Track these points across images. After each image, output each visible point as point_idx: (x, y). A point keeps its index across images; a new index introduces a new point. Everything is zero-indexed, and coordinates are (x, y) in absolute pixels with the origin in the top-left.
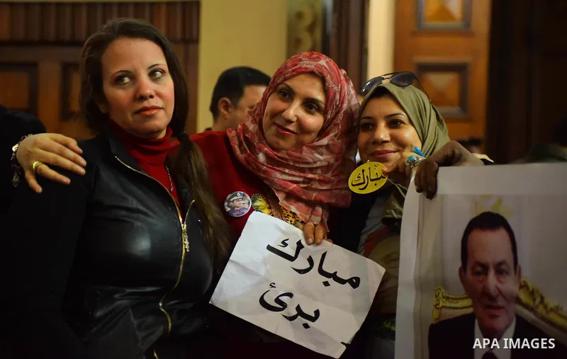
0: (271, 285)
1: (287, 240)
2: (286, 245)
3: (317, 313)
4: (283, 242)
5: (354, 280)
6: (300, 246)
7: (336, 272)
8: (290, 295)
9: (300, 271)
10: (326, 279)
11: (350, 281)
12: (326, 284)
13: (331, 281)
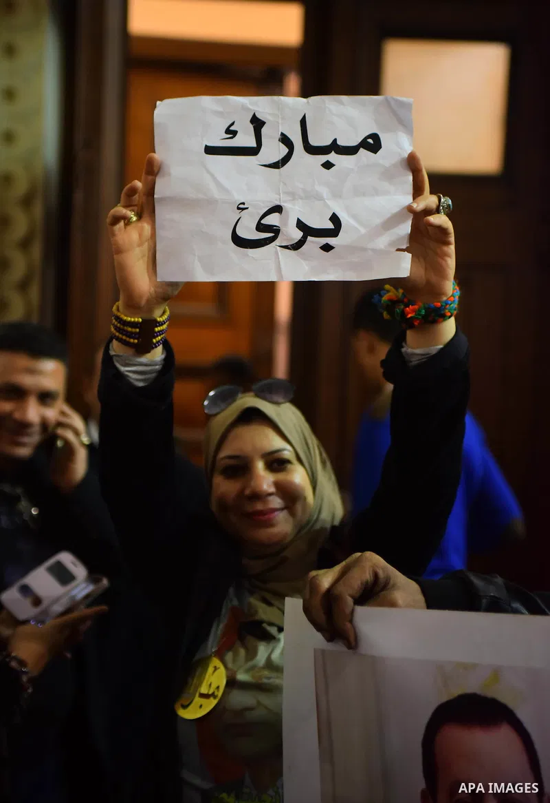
0: (238, 208)
1: (233, 124)
2: (234, 133)
3: (335, 219)
4: (228, 131)
5: (370, 141)
6: (257, 124)
7: (335, 140)
8: (277, 209)
9: (276, 165)
10: (323, 158)
11: (364, 144)
12: (328, 165)
13: (333, 157)
